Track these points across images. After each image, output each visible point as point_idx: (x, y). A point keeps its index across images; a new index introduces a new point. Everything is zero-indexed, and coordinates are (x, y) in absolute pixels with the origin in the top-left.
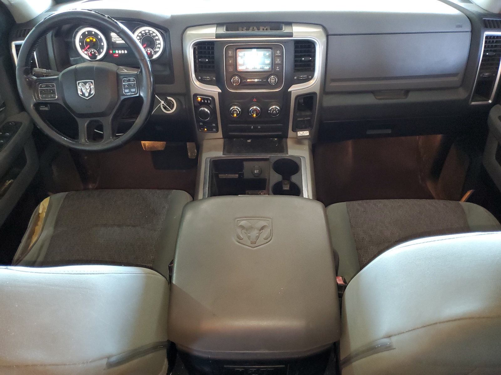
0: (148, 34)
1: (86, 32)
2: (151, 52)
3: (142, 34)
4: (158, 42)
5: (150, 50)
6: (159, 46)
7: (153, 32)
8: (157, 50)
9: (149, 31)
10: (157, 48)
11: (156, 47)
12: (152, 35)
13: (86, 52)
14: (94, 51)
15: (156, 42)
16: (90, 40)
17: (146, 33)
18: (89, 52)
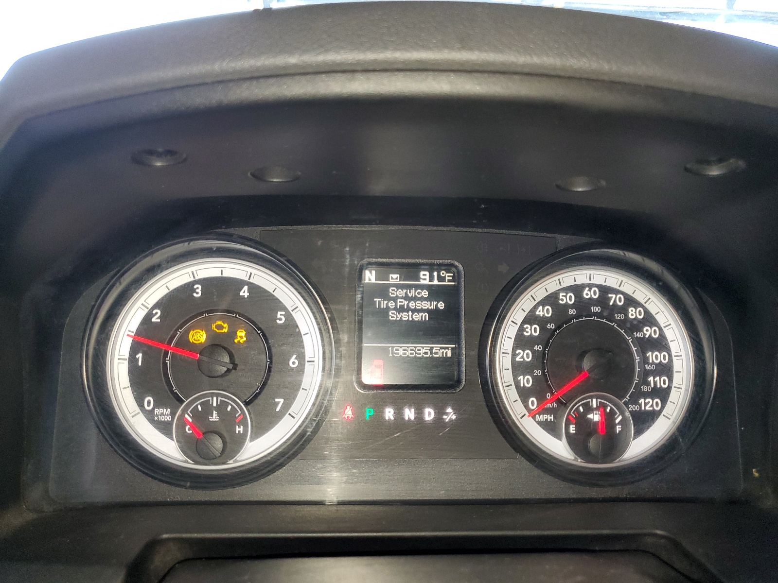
0: (595, 309)
1: (199, 288)
2: (609, 418)
3: (560, 310)
4: (655, 357)
5: (601, 407)
6: (661, 382)
7: (631, 301)
8: (648, 404)
9: (605, 290)
10: (646, 395)
11: (645, 389)
12: (619, 317)
13: (164, 414)
14: (221, 407)
15: (645, 360)
16: (212, 335)
17: (582, 305)
18: (184, 411)
